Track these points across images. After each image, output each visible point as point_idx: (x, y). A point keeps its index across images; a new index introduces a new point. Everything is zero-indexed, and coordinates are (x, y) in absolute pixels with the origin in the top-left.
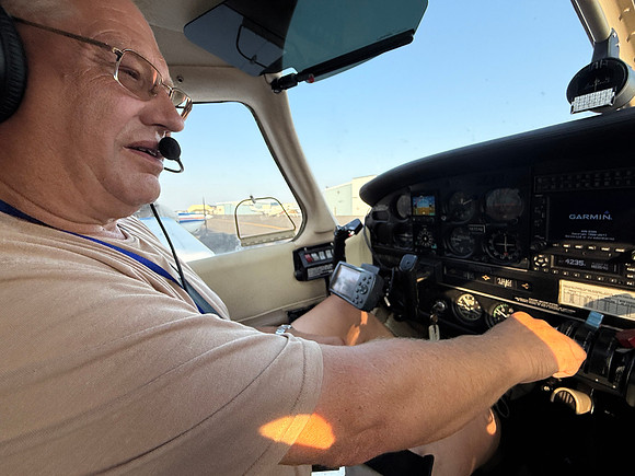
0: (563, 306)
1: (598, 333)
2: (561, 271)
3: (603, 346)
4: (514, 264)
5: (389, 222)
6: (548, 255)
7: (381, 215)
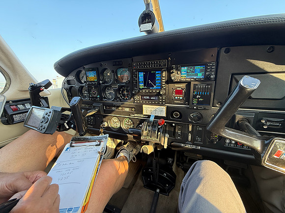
0: (144, 115)
1: (153, 122)
2: (143, 101)
3: (155, 127)
4: (129, 101)
5: (76, 86)
6: (139, 95)
7: (71, 82)
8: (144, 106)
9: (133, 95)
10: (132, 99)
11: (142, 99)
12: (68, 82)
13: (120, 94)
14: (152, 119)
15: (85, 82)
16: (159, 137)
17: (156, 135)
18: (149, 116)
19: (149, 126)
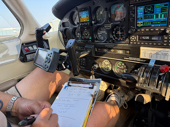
0: (142, 59)
1: (153, 68)
2: (141, 42)
3: (155, 74)
4: (123, 42)
5: (70, 28)
6: (136, 35)
7: (66, 24)
8: (142, 48)
9: (128, 36)
10: (127, 40)
11: (139, 39)
12: (63, 24)
13: (113, 34)
14: (152, 64)
15: (78, 23)
16: (159, 86)
17: (155, 84)
18: (148, 61)
19: (147, 72)
